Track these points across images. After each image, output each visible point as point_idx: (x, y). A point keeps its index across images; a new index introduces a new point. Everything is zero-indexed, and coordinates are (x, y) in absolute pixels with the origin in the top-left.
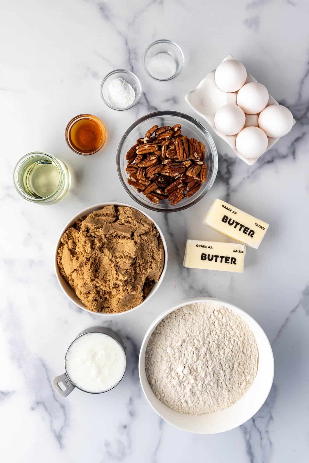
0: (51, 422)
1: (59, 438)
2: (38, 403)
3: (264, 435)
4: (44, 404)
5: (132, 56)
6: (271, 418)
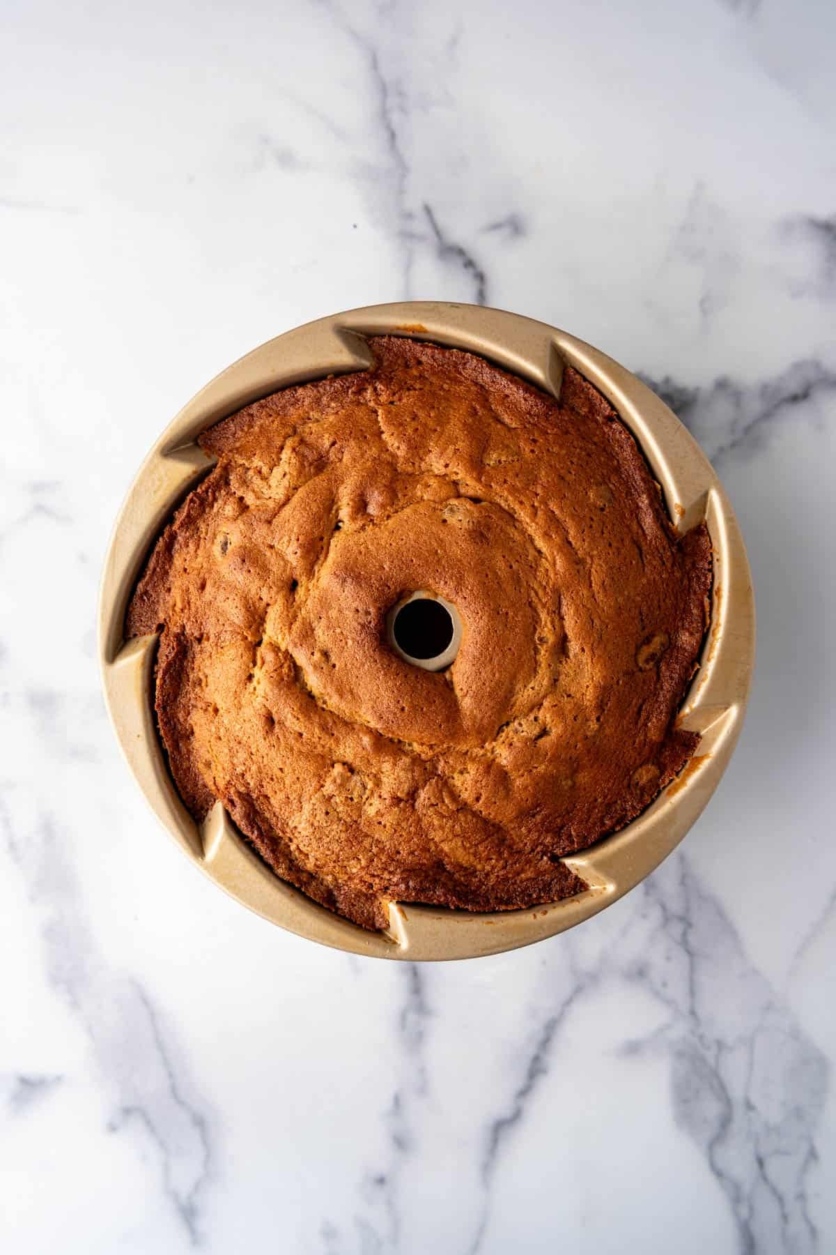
0: (166, 1168)
1: (189, 1214)
2: (127, 1111)
3: (793, 1207)
4: (144, 1115)
5: (392, 101)
6: (813, 1155)
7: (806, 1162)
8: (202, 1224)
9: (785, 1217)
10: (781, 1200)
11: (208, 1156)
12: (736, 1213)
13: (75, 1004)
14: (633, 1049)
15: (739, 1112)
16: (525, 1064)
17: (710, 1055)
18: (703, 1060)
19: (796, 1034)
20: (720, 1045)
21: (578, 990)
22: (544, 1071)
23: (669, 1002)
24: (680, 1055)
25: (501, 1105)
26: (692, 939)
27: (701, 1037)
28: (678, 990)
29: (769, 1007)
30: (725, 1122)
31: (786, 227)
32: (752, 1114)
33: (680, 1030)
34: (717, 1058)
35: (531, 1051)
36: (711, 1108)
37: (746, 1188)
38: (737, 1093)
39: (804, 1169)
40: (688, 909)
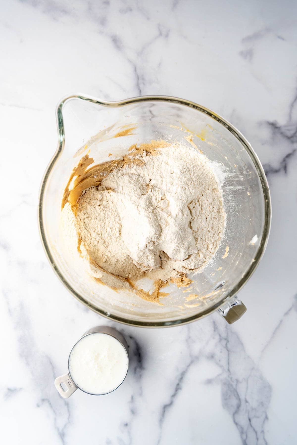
0: (55, 419)
1: (62, 435)
2: (43, 400)
3: (260, 435)
4: (49, 401)
5: (140, 81)
6: (267, 418)
7: (264, 420)
8: (67, 439)
9: (257, 439)
10: (256, 432)
11: (70, 415)
12: (242, 438)
13: (28, 364)
14: (209, 382)
15: (243, 403)
16: (175, 386)
17: (234, 384)
18: (232, 385)
19: (261, 378)
20: (237, 381)
21: (192, 362)
22: (181, 389)
23: (221, 367)
24: (225, 384)
25: (166, 400)
26: (229, 346)
27: (231, 378)
28: (224, 363)
29: (253, 369)
30: (239, 406)
31: (260, 124)
32: (247, 404)
33: (225, 376)
34: (236, 385)
35: (177, 382)
36: (234, 402)
37: (245, 429)
38: (242, 397)
39: (264, 423)
40: (227, 336)
